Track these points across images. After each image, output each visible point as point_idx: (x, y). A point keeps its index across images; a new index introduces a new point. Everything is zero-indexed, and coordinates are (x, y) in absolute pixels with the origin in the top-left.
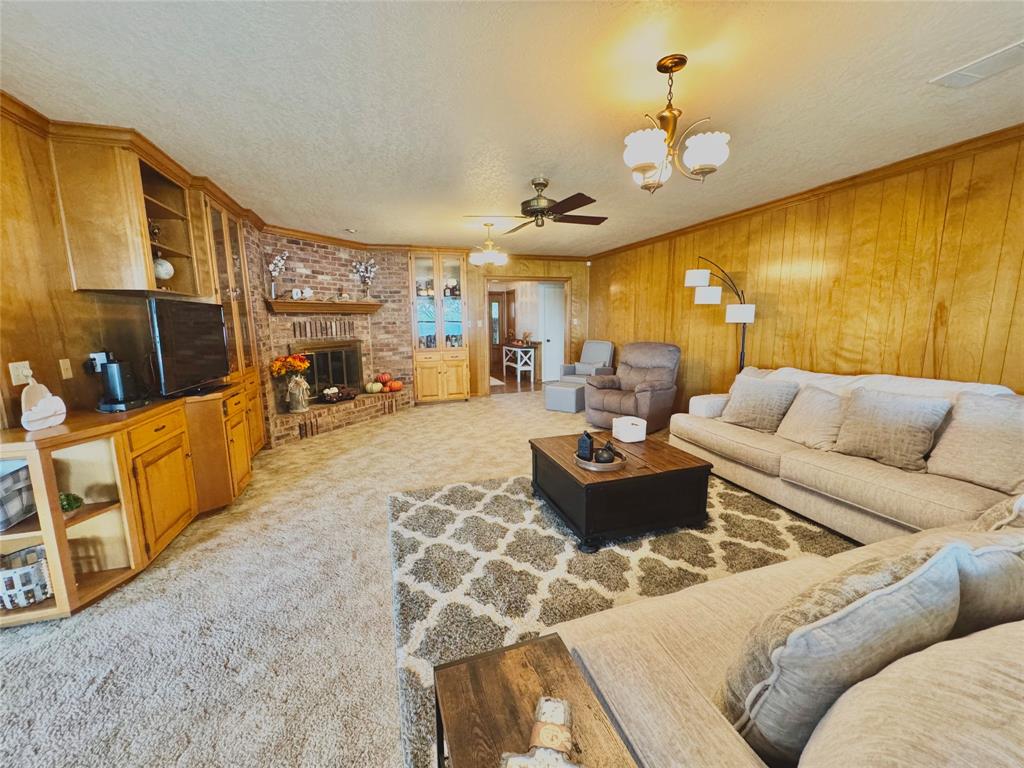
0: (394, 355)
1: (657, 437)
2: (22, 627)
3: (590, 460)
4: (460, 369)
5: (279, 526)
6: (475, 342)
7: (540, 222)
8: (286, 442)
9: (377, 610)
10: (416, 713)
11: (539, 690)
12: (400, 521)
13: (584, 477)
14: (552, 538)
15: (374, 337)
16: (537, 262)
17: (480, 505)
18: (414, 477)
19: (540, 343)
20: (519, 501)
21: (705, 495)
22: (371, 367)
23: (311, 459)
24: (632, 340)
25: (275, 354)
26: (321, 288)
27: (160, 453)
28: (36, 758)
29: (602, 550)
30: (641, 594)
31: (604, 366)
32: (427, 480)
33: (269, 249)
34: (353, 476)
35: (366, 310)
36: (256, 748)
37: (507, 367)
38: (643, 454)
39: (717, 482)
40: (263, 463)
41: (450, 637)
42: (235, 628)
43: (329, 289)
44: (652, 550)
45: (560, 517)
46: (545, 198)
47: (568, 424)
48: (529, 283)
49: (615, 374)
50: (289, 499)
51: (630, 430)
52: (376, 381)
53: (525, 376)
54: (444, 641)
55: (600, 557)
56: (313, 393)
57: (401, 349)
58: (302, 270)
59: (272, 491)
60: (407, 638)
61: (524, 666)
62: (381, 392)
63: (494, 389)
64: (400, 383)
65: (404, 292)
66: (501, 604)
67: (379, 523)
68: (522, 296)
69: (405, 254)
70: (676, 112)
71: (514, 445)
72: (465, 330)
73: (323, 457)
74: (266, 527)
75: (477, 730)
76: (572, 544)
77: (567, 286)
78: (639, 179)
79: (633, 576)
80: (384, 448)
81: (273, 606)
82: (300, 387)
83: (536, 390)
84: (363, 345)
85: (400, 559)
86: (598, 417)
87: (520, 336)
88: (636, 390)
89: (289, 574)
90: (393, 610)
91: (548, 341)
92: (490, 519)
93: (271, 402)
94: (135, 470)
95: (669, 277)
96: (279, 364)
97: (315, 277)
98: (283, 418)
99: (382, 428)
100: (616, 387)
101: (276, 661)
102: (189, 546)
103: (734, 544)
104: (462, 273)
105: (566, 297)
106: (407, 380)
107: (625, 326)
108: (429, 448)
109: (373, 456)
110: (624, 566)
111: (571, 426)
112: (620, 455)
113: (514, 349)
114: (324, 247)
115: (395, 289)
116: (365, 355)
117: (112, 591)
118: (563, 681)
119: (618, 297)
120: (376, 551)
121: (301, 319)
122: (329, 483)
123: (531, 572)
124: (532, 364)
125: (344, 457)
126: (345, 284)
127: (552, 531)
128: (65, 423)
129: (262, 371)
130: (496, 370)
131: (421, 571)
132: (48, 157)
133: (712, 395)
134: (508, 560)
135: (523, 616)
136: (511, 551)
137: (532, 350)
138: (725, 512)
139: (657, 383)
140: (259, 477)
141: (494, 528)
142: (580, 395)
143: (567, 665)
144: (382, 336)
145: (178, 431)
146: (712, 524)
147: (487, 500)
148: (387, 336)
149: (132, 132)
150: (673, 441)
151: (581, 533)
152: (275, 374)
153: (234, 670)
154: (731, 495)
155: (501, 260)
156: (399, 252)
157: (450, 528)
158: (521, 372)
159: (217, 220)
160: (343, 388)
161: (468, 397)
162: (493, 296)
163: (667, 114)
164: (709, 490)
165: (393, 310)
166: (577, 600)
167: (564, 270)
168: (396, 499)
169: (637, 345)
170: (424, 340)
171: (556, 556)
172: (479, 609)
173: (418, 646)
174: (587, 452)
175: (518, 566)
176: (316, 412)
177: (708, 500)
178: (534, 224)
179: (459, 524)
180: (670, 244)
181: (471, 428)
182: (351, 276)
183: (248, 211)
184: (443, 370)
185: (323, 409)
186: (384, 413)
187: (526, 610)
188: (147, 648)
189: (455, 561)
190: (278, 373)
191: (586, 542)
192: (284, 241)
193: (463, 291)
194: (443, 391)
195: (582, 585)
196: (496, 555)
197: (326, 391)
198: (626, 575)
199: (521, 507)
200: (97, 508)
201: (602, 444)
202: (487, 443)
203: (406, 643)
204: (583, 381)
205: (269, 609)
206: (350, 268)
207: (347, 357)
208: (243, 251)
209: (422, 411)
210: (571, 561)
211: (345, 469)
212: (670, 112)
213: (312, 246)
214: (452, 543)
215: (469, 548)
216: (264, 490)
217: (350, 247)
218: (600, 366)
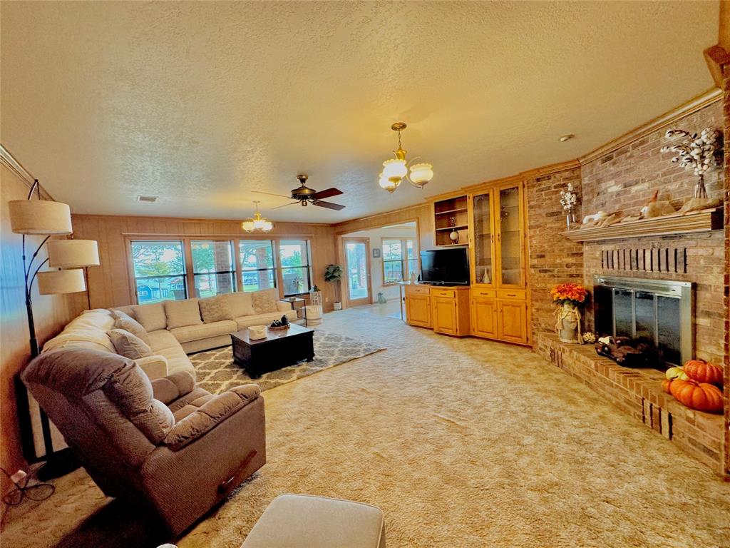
7: (304, 203)
8: (543, 356)
46: (307, 188)
97: (627, 191)
176: (561, 346)
178: (300, 203)
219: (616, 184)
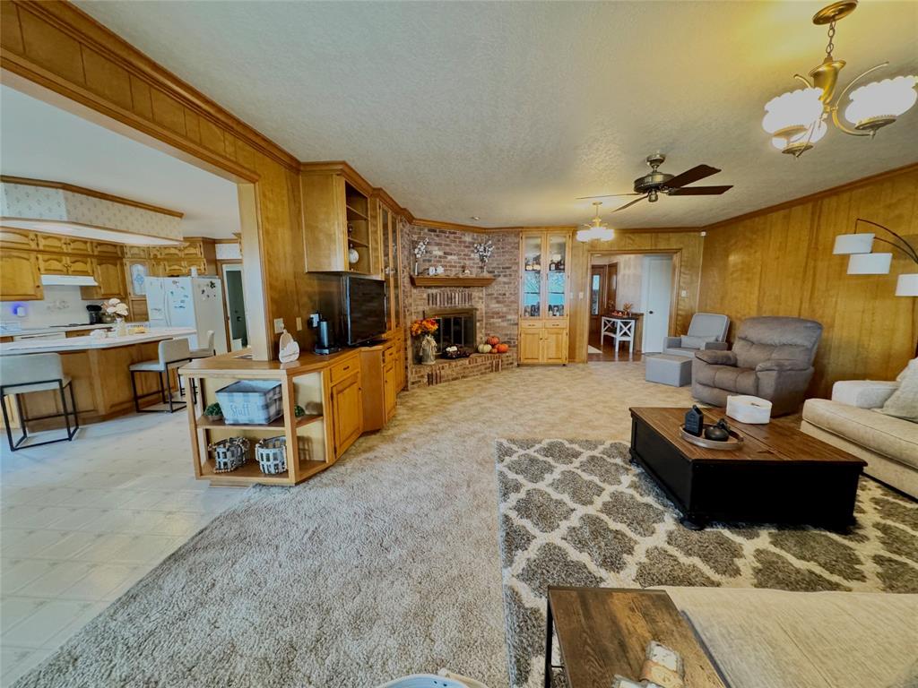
0: (503, 321)
1: (785, 422)
2: (272, 486)
3: (699, 435)
4: (560, 336)
5: (413, 450)
6: (576, 313)
7: (653, 197)
8: (418, 387)
9: (486, 533)
10: (518, 626)
11: (647, 635)
12: (505, 463)
13: (691, 452)
14: (651, 506)
15: (487, 306)
16: (644, 235)
17: (577, 462)
18: (517, 428)
19: (642, 315)
20: (616, 465)
21: (852, 497)
22: (483, 331)
23: (435, 403)
24: (754, 313)
25: (414, 318)
26: (450, 266)
27: (345, 386)
28: (280, 570)
29: (708, 530)
30: (755, 586)
31: (717, 340)
32: (528, 432)
33: (415, 237)
34: (467, 420)
35: (482, 283)
36: (401, 610)
37: (605, 336)
38: (766, 438)
39: (871, 484)
40: (403, 401)
41: (548, 572)
42: (387, 519)
43: (455, 267)
44: (771, 543)
45: (660, 487)
46: (661, 174)
47: (669, 397)
48: (632, 256)
49: (730, 348)
50: (420, 431)
51: (749, 410)
52: (487, 343)
53: (624, 346)
54: (543, 573)
55: (705, 536)
56: (439, 350)
57: (509, 317)
58: (437, 252)
59: (409, 423)
60: (511, 562)
61: (632, 610)
62: (490, 352)
63: (591, 357)
64: (507, 346)
65: (514, 268)
66: (597, 556)
67: (487, 462)
68: (625, 268)
69: (517, 235)
70: (837, 65)
71: (610, 411)
72: (566, 301)
73: (445, 401)
74: (405, 450)
75: (588, 648)
76: (673, 517)
77: (676, 258)
78: (780, 144)
79: (747, 563)
80: (492, 400)
81: (410, 510)
82: (430, 344)
83: (634, 360)
84: (478, 312)
85: (505, 495)
86: (706, 393)
87: (620, 306)
88: (758, 368)
89: (422, 489)
90: (500, 536)
91: (651, 312)
92: (586, 477)
93: (410, 355)
94: (332, 394)
95: (809, 245)
96: (417, 325)
97: (446, 258)
98: (417, 368)
99: (490, 383)
100: (732, 364)
101: (413, 551)
102: (357, 454)
103: (896, 562)
104: (567, 249)
105: (674, 270)
106: (512, 344)
107: (745, 299)
108: (530, 405)
109: (483, 406)
110: (736, 552)
111: (674, 400)
112: (735, 435)
113: (613, 320)
114: (454, 233)
115: (507, 265)
116: (479, 321)
117: (315, 475)
118: (672, 635)
119: (740, 266)
120: (485, 484)
121: (434, 291)
122: (448, 423)
123: (627, 534)
124: (632, 335)
125: (460, 404)
126: (467, 262)
127: (650, 500)
128: (298, 359)
129: (405, 331)
130: (594, 338)
131: (524, 508)
132: (299, 185)
133: (868, 381)
134: (604, 517)
135: (618, 572)
136: (607, 508)
137: (633, 321)
138: (883, 522)
139: (786, 363)
140: (400, 411)
141: (589, 484)
142: (686, 370)
143: (677, 622)
144: (494, 306)
145: (356, 371)
146: (861, 532)
147: (583, 458)
148: (497, 305)
149: (344, 163)
150: (805, 428)
151: (684, 506)
152: (414, 333)
153: (386, 549)
154: (892, 503)
155: (607, 235)
156: (512, 233)
157: (549, 478)
158: (620, 342)
159: (385, 218)
160: (461, 347)
161: (567, 363)
162: (596, 269)
163: (824, 68)
164: (859, 492)
165: (505, 283)
166: (678, 573)
167: (674, 242)
168: (501, 444)
169: (759, 320)
170: (529, 310)
171: (655, 525)
172: (574, 555)
173: (520, 571)
174: (696, 427)
175: (614, 525)
176: (441, 366)
177: (857, 503)
178: (647, 199)
179: (556, 475)
180: (814, 207)
181: (568, 390)
182: (472, 255)
183: (405, 209)
184: (545, 336)
185: (445, 363)
186: (492, 371)
187: (622, 568)
188: (335, 519)
189: (552, 507)
190: (416, 333)
191: (690, 516)
192: (426, 230)
193: (567, 266)
194: (543, 356)
195: (683, 559)
196: (591, 510)
197: (448, 349)
198: (739, 562)
199: (617, 470)
200: (312, 418)
201: (713, 421)
202: (584, 406)
203: (510, 566)
204: (691, 355)
205: (408, 511)
206: (472, 249)
207: (465, 322)
208: (399, 241)
209: (525, 372)
210: (671, 533)
211: (461, 413)
212: (829, 66)
213: (445, 232)
214: (550, 491)
215: (566, 498)
216: (404, 422)
217: (473, 232)
218: (712, 340)
219: (439, 249)
